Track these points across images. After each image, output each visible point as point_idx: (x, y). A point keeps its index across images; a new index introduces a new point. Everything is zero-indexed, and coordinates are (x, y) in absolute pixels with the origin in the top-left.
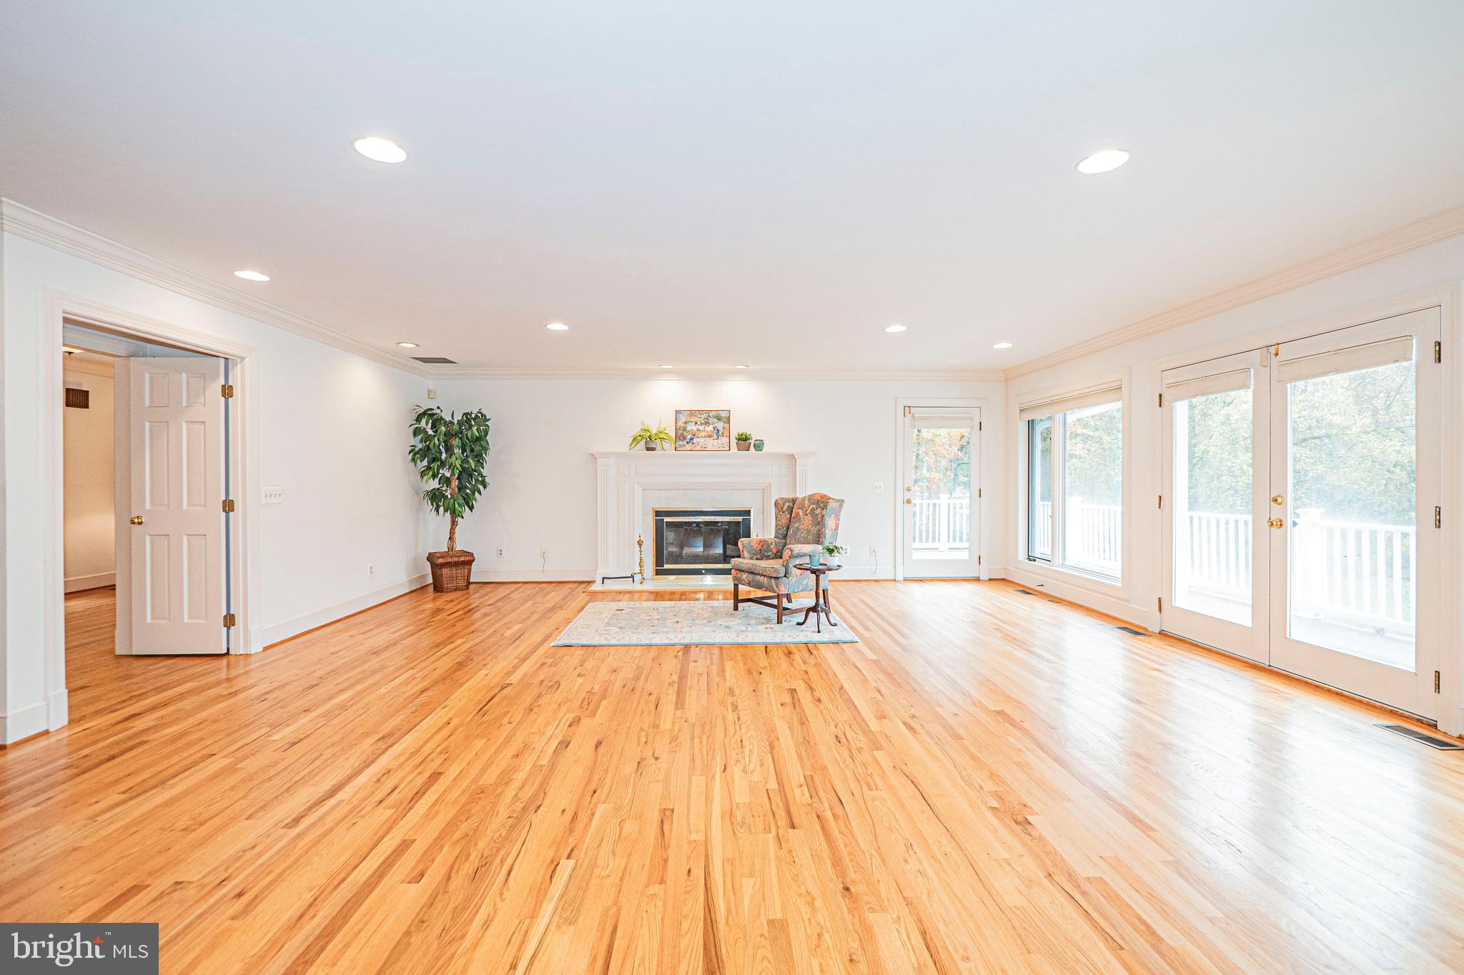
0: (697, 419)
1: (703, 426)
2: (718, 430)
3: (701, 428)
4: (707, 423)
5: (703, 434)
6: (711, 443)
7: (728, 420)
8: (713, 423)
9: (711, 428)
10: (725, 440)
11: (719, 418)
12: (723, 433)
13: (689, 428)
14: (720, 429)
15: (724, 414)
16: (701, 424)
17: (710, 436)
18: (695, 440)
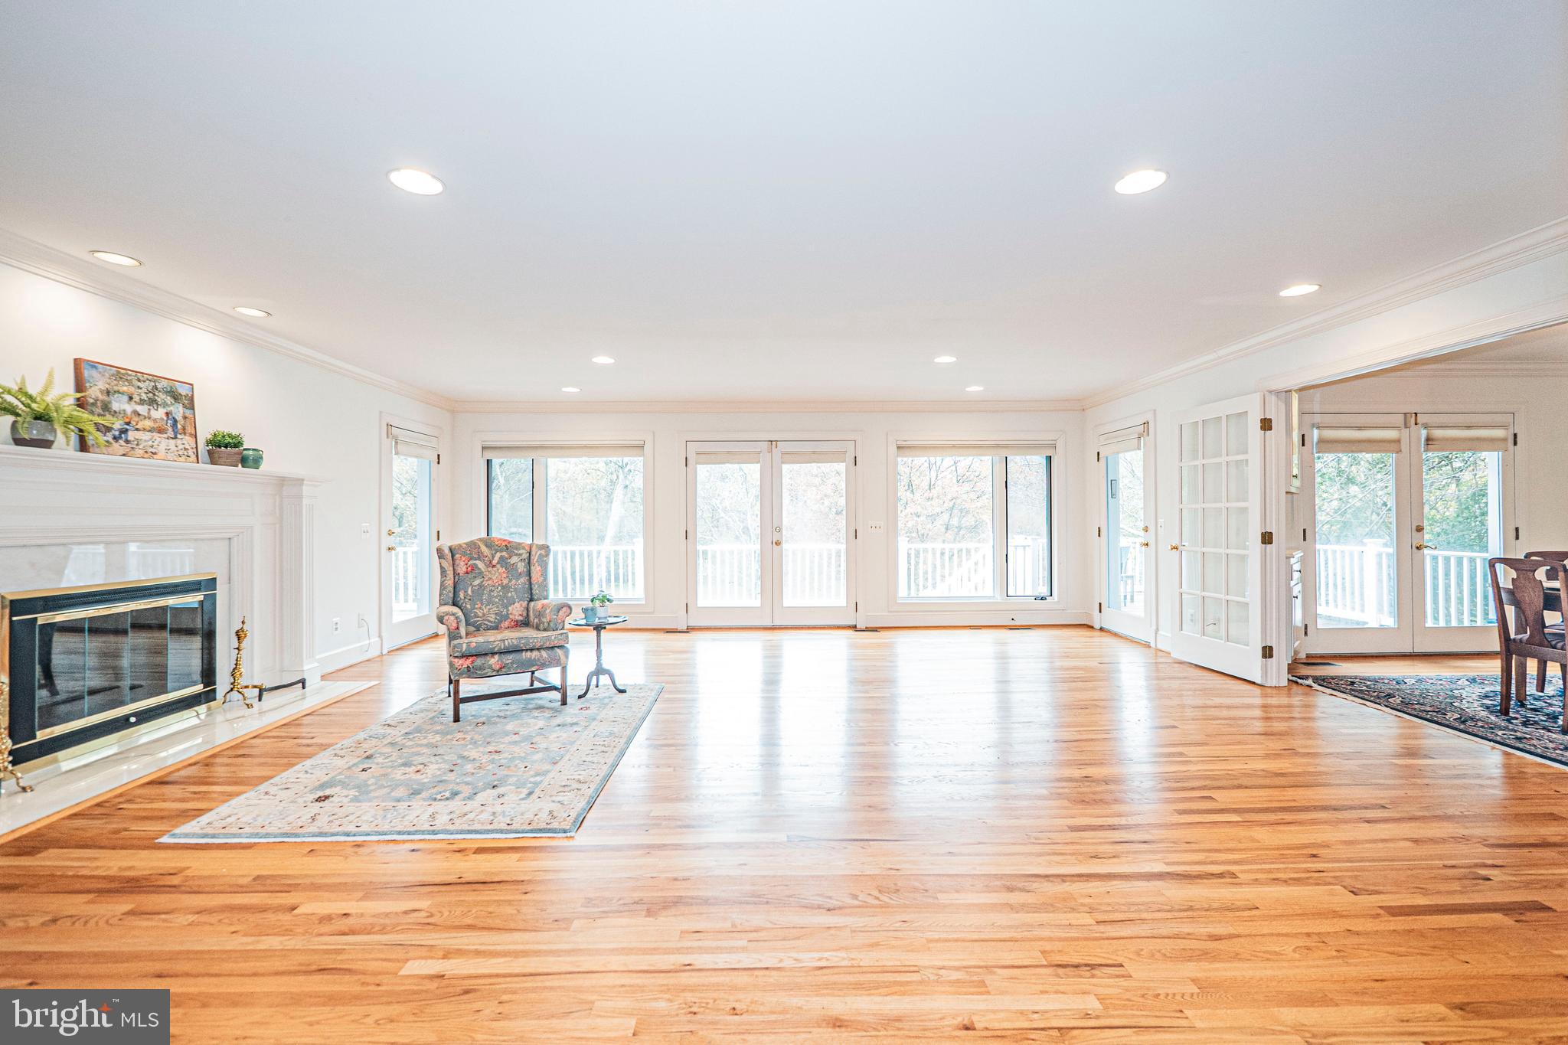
0: (132, 389)
1: (146, 407)
2: (175, 421)
3: (142, 409)
4: (152, 402)
5: (148, 424)
6: (162, 443)
7: (190, 404)
8: (165, 405)
9: (159, 413)
10: (187, 441)
11: (176, 397)
12: (184, 428)
13: (115, 406)
14: (179, 418)
15: (183, 390)
16: (142, 402)
17: (160, 431)
18: (131, 435)
